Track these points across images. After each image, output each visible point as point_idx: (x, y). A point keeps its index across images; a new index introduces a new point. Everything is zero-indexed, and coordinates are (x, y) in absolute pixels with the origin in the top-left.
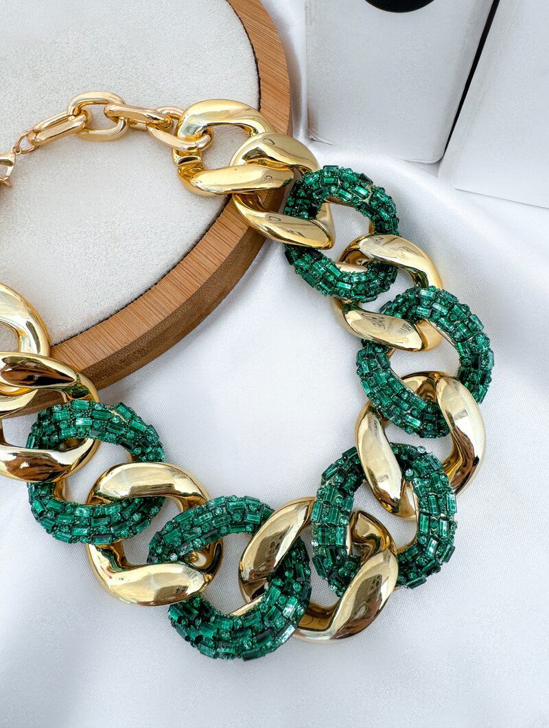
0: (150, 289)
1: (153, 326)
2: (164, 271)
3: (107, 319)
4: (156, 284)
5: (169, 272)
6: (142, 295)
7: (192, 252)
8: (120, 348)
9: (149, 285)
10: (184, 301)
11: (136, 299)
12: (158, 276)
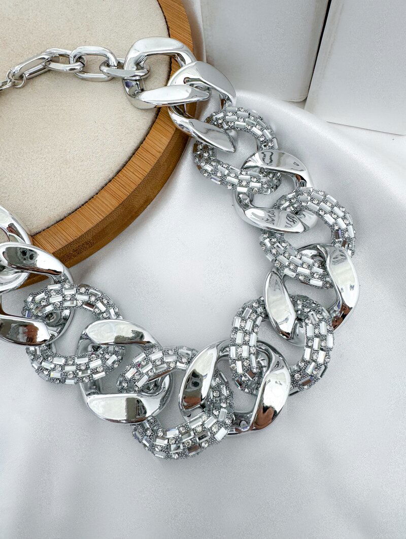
0: (93, 197)
1: (95, 223)
2: (103, 184)
3: (62, 220)
4: (97, 194)
5: (106, 185)
6: (87, 202)
7: (122, 170)
8: (72, 240)
9: (92, 194)
10: (117, 206)
11: (83, 205)
12: (98, 188)
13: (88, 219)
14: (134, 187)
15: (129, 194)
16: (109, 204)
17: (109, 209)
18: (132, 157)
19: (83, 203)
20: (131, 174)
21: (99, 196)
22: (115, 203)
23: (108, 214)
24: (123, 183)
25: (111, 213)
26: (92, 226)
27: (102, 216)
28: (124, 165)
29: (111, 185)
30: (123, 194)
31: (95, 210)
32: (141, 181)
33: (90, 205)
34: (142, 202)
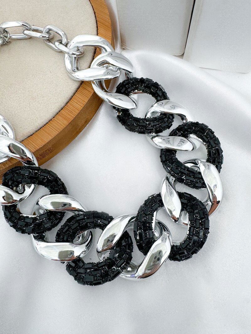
13: (48, 134)
14: (78, 112)
15: (75, 117)
16: (62, 124)
17: (62, 127)
18: (75, 93)
19: (45, 124)
20: (76, 104)
21: (55, 119)
22: (66, 123)
23: (61, 130)
24: (70, 110)
25: (63, 129)
26: (52, 138)
27: (58, 131)
28: (71, 99)
29: (63, 111)
30: (71, 117)
31: (53, 127)
32: (82, 108)
33: (49, 125)
34: (83, 122)
